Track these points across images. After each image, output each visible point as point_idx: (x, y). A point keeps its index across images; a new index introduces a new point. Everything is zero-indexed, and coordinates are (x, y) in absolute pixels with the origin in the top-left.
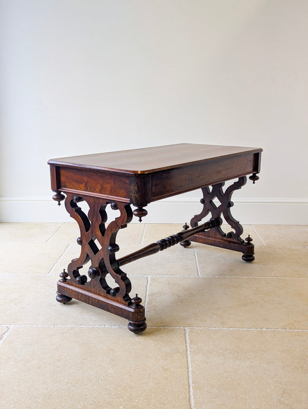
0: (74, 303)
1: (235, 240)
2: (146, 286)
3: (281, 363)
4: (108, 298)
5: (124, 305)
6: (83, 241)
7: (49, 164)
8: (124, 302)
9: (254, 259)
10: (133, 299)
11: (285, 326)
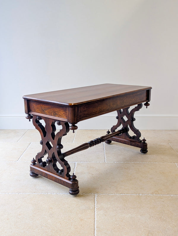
1: (136, 141)
2: (74, 168)
3: (149, 215)
6: (43, 142)
7: (23, 98)
9: (147, 152)
11: (153, 193)
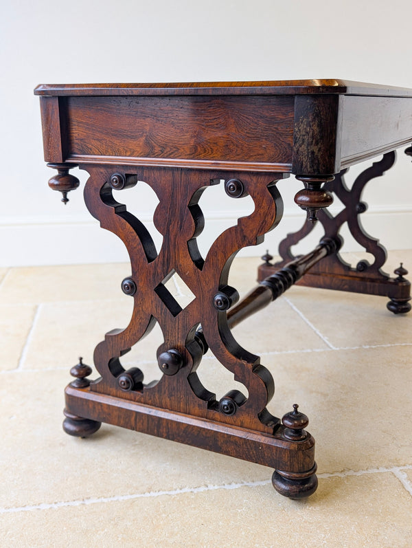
0: (106, 434)
1: (373, 276)
4: (212, 420)
5: (263, 433)
6: (140, 285)
8: (261, 426)
9: (409, 309)
10: (286, 417)
